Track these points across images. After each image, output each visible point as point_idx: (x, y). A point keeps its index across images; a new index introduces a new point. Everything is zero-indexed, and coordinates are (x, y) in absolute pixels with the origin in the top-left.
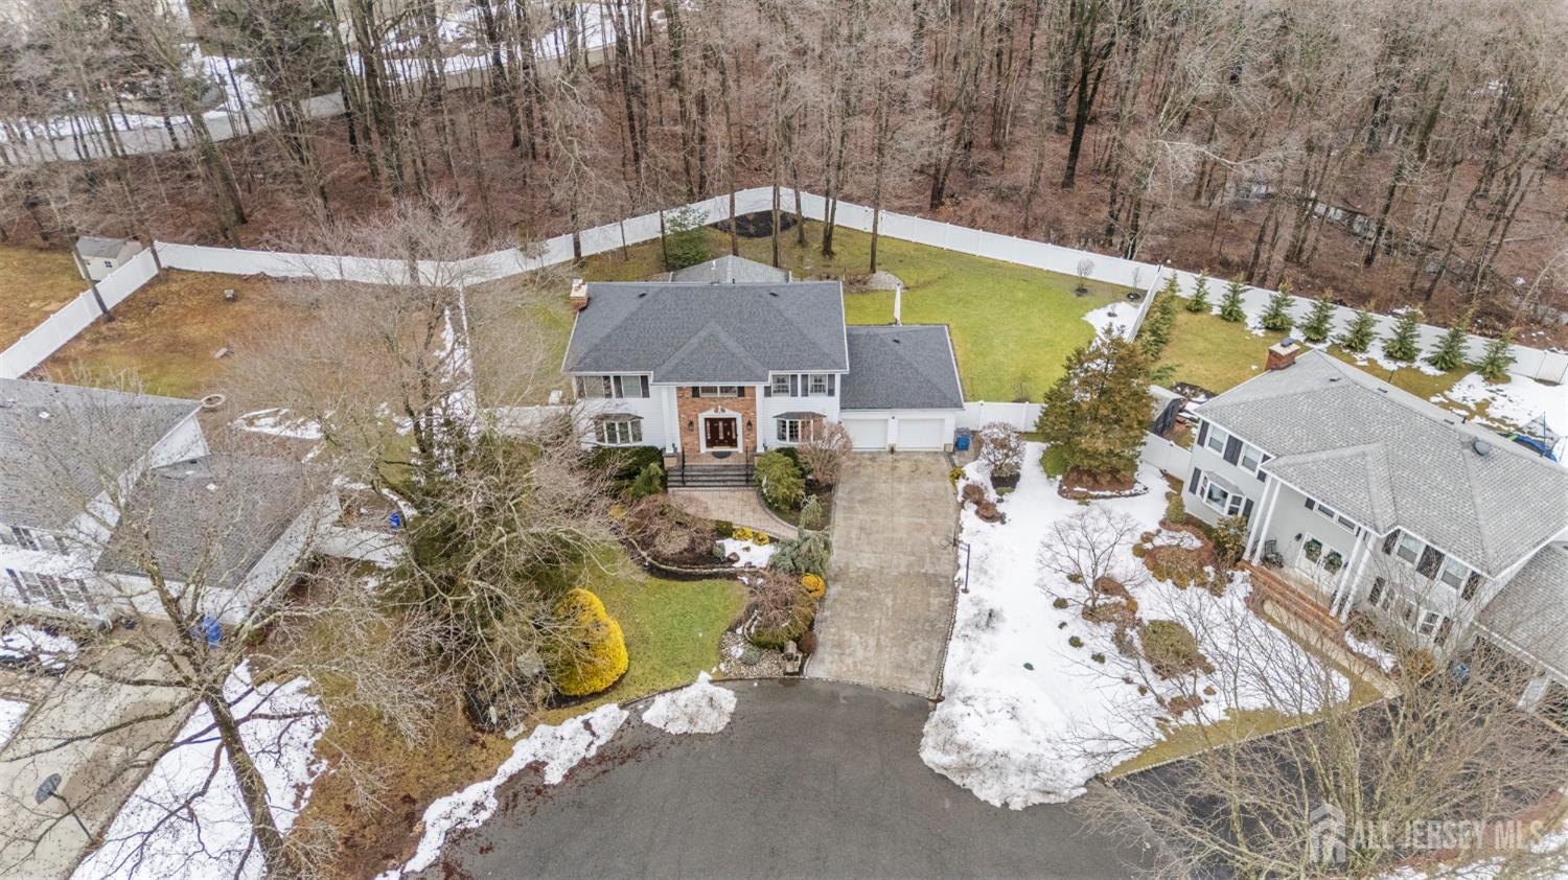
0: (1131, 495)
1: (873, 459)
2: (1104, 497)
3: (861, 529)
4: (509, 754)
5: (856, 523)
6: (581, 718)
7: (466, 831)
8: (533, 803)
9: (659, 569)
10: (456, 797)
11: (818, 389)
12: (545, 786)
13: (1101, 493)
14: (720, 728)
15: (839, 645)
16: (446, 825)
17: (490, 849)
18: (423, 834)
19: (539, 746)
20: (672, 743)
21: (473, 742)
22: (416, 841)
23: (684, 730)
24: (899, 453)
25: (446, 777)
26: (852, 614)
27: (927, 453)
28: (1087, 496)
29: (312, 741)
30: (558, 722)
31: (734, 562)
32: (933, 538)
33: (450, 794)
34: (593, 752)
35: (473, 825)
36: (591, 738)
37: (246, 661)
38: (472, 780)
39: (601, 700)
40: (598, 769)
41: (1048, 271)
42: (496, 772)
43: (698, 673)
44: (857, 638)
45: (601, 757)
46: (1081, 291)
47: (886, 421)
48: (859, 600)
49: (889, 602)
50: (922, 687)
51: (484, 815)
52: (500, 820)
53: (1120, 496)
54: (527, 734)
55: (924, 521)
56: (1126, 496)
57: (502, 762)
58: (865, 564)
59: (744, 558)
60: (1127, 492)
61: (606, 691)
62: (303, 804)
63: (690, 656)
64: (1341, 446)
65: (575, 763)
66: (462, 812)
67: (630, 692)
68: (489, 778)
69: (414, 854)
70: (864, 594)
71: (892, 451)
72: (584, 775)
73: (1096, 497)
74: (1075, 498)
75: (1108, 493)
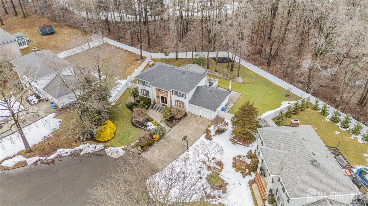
0: (247, 146)
1: (195, 117)
2: (240, 144)
3: (179, 130)
4: (79, 146)
5: (179, 129)
6: (95, 145)
7: (61, 156)
8: (75, 156)
9: (133, 123)
10: (65, 150)
11: (183, 96)
12: (79, 154)
13: (239, 143)
14: (116, 158)
15: (153, 152)
16: (59, 153)
17: (61, 161)
18: (54, 153)
19: (84, 147)
20: (106, 156)
21: (76, 141)
22: (52, 154)
23: (110, 155)
24: (202, 117)
25: (66, 145)
26: (161, 147)
27: (208, 120)
28: (235, 142)
29: (53, 130)
30: (91, 144)
31: (147, 127)
32: (192, 138)
33: (64, 149)
34: (92, 152)
35: (63, 155)
36: (94, 149)
37: (56, 113)
38: (69, 148)
39: (102, 143)
40: (90, 155)
41: (283, 88)
42: (74, 148)
43: (122, 146)
44: (157, 152)
45: (92, 154)
46: (288, 96)
47: (199, 109)
48: (165, 145)
49: (170, 147)
50: (160, 167)
51: (66, 155)
52: (67, 156)
53: (244, 145)
54: (84, 144)
55: (193, 134)
56: (245, 146)
57: (76, 147)
58: (173, 138)
59: (150, 127)
60: (246, 145)
61: (104, 142)
62: (43, 140)
63: (124, 142)
64: (282, 150)
65: (87, 153)
66: (63, 152)
67: (107, 144)
68: (72, 149)
69: (50, 156)
70: (167, 144)
71: (200, 116)
72: (87, 155)
73: (238, 143)
74: (232, 142)
75: (241, 143)
